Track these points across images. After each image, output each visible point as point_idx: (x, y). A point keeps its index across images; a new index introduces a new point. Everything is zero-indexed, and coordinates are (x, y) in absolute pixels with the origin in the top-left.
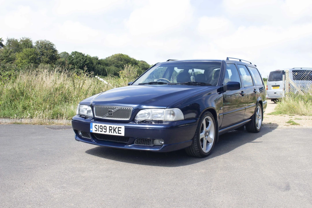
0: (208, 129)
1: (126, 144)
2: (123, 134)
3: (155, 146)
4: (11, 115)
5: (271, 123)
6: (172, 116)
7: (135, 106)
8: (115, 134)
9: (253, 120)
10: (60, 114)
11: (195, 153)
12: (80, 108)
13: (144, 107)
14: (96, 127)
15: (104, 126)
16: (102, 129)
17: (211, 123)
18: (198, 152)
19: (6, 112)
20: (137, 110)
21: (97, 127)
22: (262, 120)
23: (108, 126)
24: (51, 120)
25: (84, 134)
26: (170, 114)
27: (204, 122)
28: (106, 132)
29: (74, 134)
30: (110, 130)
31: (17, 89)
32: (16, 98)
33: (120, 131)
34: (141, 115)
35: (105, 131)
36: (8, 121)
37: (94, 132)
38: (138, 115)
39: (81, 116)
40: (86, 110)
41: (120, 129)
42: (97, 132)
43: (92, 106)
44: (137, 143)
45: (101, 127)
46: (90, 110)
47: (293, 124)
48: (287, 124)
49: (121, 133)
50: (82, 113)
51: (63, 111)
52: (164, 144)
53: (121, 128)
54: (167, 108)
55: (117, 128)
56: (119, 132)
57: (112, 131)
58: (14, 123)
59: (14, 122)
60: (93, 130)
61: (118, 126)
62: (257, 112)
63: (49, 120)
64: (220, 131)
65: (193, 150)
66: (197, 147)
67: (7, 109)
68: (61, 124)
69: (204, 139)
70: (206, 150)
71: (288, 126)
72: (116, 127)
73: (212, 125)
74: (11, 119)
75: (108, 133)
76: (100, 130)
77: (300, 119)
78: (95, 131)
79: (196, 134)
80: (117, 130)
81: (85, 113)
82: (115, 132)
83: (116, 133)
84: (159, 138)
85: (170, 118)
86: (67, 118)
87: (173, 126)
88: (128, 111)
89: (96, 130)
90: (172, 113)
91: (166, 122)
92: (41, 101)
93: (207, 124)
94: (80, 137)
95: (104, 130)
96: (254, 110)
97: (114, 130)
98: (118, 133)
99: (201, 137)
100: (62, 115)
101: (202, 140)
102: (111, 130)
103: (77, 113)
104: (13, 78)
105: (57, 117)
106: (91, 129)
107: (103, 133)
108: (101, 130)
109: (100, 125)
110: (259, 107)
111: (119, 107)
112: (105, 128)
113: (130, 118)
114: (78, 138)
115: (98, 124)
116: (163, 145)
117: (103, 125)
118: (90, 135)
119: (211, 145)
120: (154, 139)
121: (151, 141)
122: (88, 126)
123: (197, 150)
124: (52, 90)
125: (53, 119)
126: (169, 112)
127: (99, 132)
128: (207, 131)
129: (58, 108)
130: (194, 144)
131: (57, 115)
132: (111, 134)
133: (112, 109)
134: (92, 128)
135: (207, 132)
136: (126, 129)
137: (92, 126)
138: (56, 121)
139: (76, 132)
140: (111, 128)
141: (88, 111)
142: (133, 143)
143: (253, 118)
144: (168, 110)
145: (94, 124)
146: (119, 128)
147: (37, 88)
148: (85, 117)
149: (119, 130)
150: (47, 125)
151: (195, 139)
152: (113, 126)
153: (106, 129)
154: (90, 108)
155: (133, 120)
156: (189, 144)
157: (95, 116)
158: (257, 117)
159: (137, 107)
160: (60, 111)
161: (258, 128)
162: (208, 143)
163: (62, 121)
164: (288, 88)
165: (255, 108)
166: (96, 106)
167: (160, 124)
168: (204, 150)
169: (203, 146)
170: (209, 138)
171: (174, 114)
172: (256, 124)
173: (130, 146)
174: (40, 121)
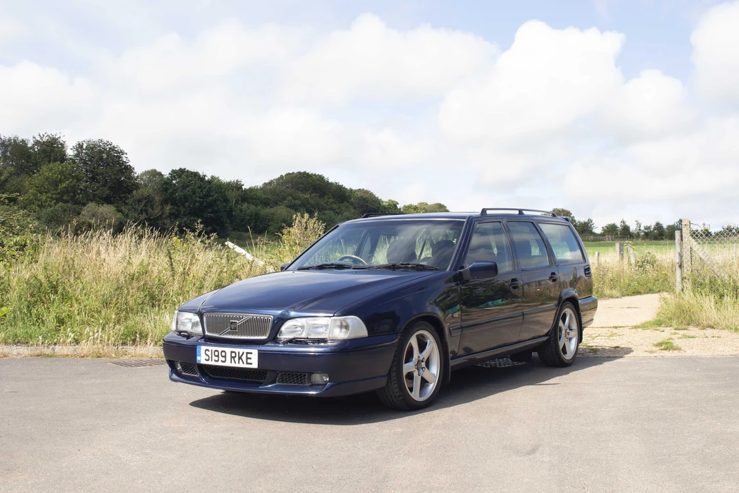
0: (425, 354)
1: (261, 384)
2: (255, 365)
3: (314, 386)
4: (31, 338)
5: (618, 347)
6: (344, 330)
7: (279, 313)
8: (241, 365)
9: (553, 339)
10: (140, 334)
11: (395, 400)
12: (180, 318)
13: (293, 314)
14: (207, 352)
15: (222, 351)
16: (218, 356)
17: (432, 345)
18: (401, 398)
19: (20, 331)
20: (281, 321)
21: (209, 353)
22: (580, 340)
23: (228, 350)
24: (120, 347)
25: (185, 368)
26: (341, 327)
27: (413, 341)
28: (225, 362)
29: (167, 368)
30: (232, 357)
31: (41, 277)
32: (41, 300)
33: (250, 358)
34: (287, 331)
35: (223, 359)
36: (24, 350)
37: (203, 362)
38: (283, 329)
39: (180, 333)
40: (189, 322)
41: (249, 356)
42: (210, 363)
43: (201, 315)
44: (283, 381)
45: (216, 353)
46: (197, 323)
47: (666, 349)
48: (654, 349)
49: (251, 364)
50: (182, 328)
51: (148, 326)
52: (329, 381)
53: (251, 353)
54: (334, 316)
55: (245, 354)
56: (249, 361)
57: (237, 359)
58: (38, 355)
59: (38, 352)
60: (202, 359)
61: (246, 351)
62: (564, 322)
63: (116, 348)
64: (452, 363)
65: (391, 396)
66: (397, 390)
67: (20, 324)
68: (142, 355)
69: (416, 374)
70: (421, 396)
71: (651, 352)
72: (243, 353)
73: (433, 349)
74: (32, 345)
75: (228, 364)
76: (214, 358)
77: (693, 337)
78: (206, 360)
79: (395, 363)
80: (244, 358)
81: (188, 328)
82: (241, 361)
83: (243, 363)
84: (322, 371)
85: (341, 335)
86: (156, 343)
87: (347, 348)
88: (266, 321)
89: (207, 358)
90: (344, 324)
91: (333, 340)
92: (97, 304)
93: (422, 346)
94: (179, 374)
95: (221, 358)
96: (554, 316)
97: (240, 358)
98: (247, 363)
99: (405, 372)
100: (144, 336)
101: (410, 376)
102: (234, 357)
103: (174, 327)
104: (29, 251)
105: (134, 341)
106: (198, 358)
107: (219, 364)
108: (216, 359)
109: (214, 348)
110: (568, 311)
111: (250, 316)
112: (223, 354)
113: (268, 335)
114: (174, 376)
115: (210, 348)
116: (325, 385)
117: (220, 349)
118: (196, 369)
119: (431, 387)
120: (313, 373)
121: (306, 377)
122: (193, 350)
123: (398, 394)
124: (122, 279)
125: (124, 344)
126: (339, 323)
127: (213, 363)
128: (421, 358)
129: (135, 320)
130: (393, 382)
131: (135, 337)
132: (233, 365)
133: (236, 318)
134: (200, 355)
135: (422, 361)
136: (262, 356)
137: (200, 352)
138: (130, 349)
139: (172, 364)
140: (233, 355)
141: (195, 325)
142: (274, 382)
143: (553, 335)
144: (335, 320)
145: (203, 348)
146: (247, 353)
147: (88, 276)
148: (189, 336)
149: (247, 358)
150: (111, 357)
151: (394, 374)
152: (237, 350)
153: (225, 357)
154: (197, 319)
155: (274, 339)
156: (382, 383)
157: (207, 333)
158: (563, 332)
159: (281, 314)
160: (139, 326)
161: (568, 356)
162: (424, 382)
163: (145, 349)
164: (689, 263)
165: (556, 314)
166: (209, 314)
167: (322, 344)
168: (415, 395)
169: (411, 390)
170: (426, 374)
171: (347, 327)
172: (561, 348)
173: (269, 388)
174: (96, 350)
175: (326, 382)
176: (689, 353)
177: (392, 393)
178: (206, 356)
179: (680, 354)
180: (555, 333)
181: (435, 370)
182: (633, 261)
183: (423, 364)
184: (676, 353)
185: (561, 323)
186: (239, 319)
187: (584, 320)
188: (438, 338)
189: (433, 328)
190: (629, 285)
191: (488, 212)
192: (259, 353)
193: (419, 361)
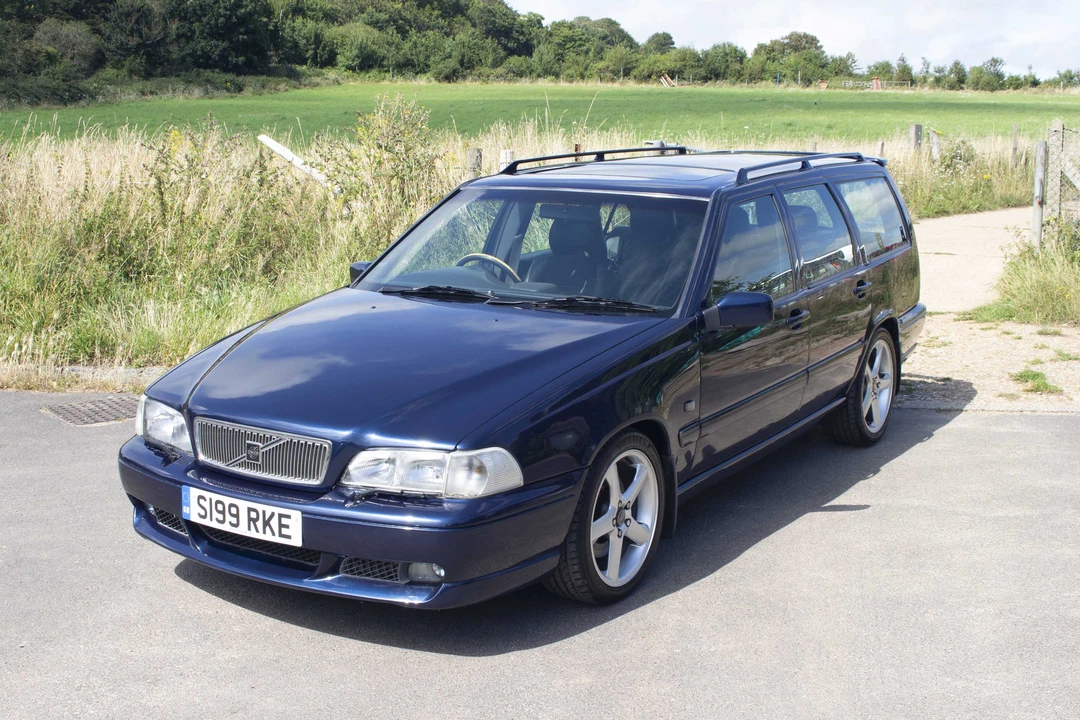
0: (630, 496)
1: (310, 574)
2: (296, 541)
3: (414, 585)
6: (476, 476)
7: (343, 434)
8: (268, 537)
9: (851, 401)
10: (103, 344)
11: (573, 591)
12: (150, 414)
14: (202, 501)
15: (231, 505)
16: (223, 512)
17: (645, 470)
18: (585, 589)
20: (344, 453)
21: (206, 505)
23: (243, 504)
24: (67, 369)
25: (163, 515)
26: (470, 466)
27: (611, 475)
28: (236, 525)
30: (250, 519)
33: (287, 527)
34: (362, 472)
35: (234, 521)
37: (195, 518)
38: (351, 467)
39: (152, 446)
40: (168, 426)
41: (285, 521)
42: (206, 522)
43: (189, 414)
44: (352, 571)
45: (220, 507)
46: (182, 429)
47: (1035, 390)
48: (1016, 388)
49: (289, 537)
50: (155, 434)
51: (117, 326)
52: (446, 578)
53: (289, 517)
54: (455, 449)
55: (276, 519)
56: (285, 531)
57: (260, 524)
60: (193, 512)
61: (278, 510)
62: (871, 367)
63: (60, 369)
64: (679, 492)
65: (565, 584)
66: (578, 576)
68: (105, 386)
69: (614, 535)
70: (621, 575)
71: (1012, 397)
72: (273, 514)
73: (647, 479)
75: (242, 530)
76: (216, 515)
78: (201, 516)
79: (575, 527)
80: (274, 523)
82: (268, 528)
83: (274, 534)
84: (430, 560)
85: (469, 486)
86: (130, 361)
87: (478, 516)
88: (318, 450)
89: (203, 513)
90: (476, 463)
91: (452, 500)
92: (24, 285)
93: (627, 474)
94: (152, 521)
95: (229, 518)
96: (857, 360)
97: (266, 523)
98: (281, 535)
99: (595, 533)
100: (108, 349)
101: (604, 540)
102: (255, 521)
103: (140, 431)
105: (92, 356)
106: (185, 510)
107: (226, 527)
108: (221, 517)
109: (216, 497)
110: (881, 345)
111: (286, 435)
112: (234, 511)
113: (322, 478)
115: (207, 494)
116: (439, 584)
117: (227, 500)
118: (182, 523)
119: (641, 552)
120: (411, 561)
121: (399, 568)
122: (174, 492)
123: (580, 583)
124: (71, 232)
125: (74, 361)
126: (465, 461)
127: (215, 525)
128: (625, 503)
129: (94, 317)
130: (569, 562)
131: (94, 349)
132: (253, 534)
133: (257, 438)
134: (188, 505)
135: (626, 508)
136: (309, 523)
137: (188, 498)
138: (85, 372)
140: (253, 515)
141: (178, 431)
142: (335, 571)
143: (852, 394)
144: (458, 457)
145: (194, 492)
146: (281, 516)
149: (281, 526)
150: (50, 388)
151: (572, 547)
152: (260, 507)
153: (237, 516)
154: (181, 420)
155: (334, 484)
156: (550, 565)
157: (202, 457)
158: (870, 385)
159: (349, 437)
160: (100, 331)
161: (874, 428)
162: (628, 544)
163: (111, 371)
164: (1057, 197)
165: (860, 357)
166: (205, 421)
167: (429, 508)
168: (613, 576)
169: (604, 566)
170: (633, 530)
171: (481, 470)
172: (865, 415)
173: (328, 584)
174: (24, 374)
175: (442, 579)
177: (566, 579)
178: (199, 505)
179: (1065, 406)
180: (855, 388)
181: (649, 517)
182: (936, 155)
183: (628, 514)
185: (867, 368)
186: (264, 439)
187: (904, 350)
188: (656, 457)
189: (648, 441)
192: (304, 519)
193: (620, 509)
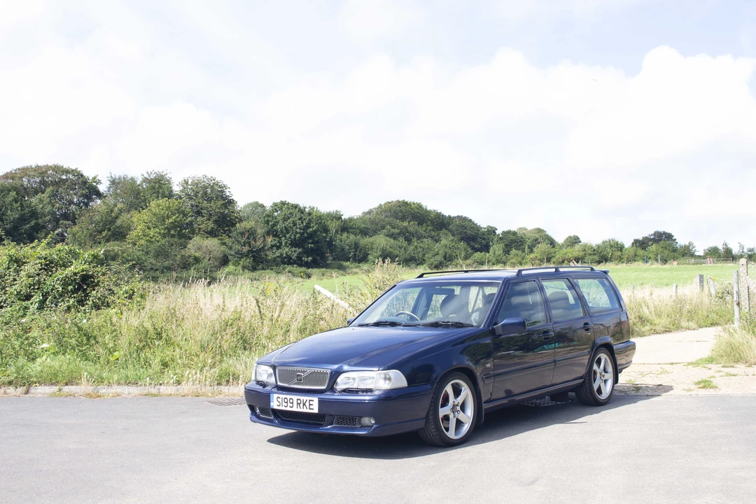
0: (460, 399)
1: (321, 425)
2: (316, 410)
3: (363, 427)
4: (140, 379)
5: (660, 385)
6: (387, 382)
7: (335, 367)
8: (305, 410)
9: (587, 381)
10: (233, 376)
12: (258, 370)
13: (346, 368)
14: (278, 399)
15: (290, 399)
16: (287, 402)
17: (466, 392)
18: (438, 437)
19: (131, 372)
20: (336, 375)
21: (280, 400)
22: (616, 380)
23: (295, 398)
24: (216, 388)
25: (262, 411)
26: (385, 379)
27: (449, 389)
28: (292, 407)
29: (249, 411)
30: (298, 403)
31: (148, 325)
32: (147, 344)
33: (312, 405)
34: (342, 382)
35: (291, 405)
36: (134, 390)
37: (276, 407)
38: (338, 380)
39: (258, 383)
40: (265, 374)
41: (311, 403)
42: (280, 408)
43: (274, 367)
44: (338, 423)
45: (286, 400)
46: (271, 374)
47: (703, 387)
48: (693, 387)
49: (313, 409)
50: (260, 378)
51: (240, 368)
52: (375, 424)
53: (313, 401)
54: (379, 370)
55: (308, 402)
56: (311, 407)
57: (301, 405)
58: (146, 395)
59: (146, 392)
60: (275, 405)
61: (309, 398)
62: (599, 367)
63: (212, 388)
64: (485, 406)
65: (429, 435)
66: (434, 430)
67: (130, 366)
68: (234, 395)
69: (451, 416)
70: (456, 435)
71: (691, 390)
72: (307, 400)
73: (467, 395)
74: (140, 386)
75: (295, 409)
76: (285, 404)
78: (278, 406)
79: (432, 408)
80: (307, 404)
81: (264, 378)
82: (305, 407)
83: (307, 409)
84: (370, 415)
85: (384, 385)
87: (391, 397)
88: (325, 374)
89: (279, 404)
90: (387, 377)
91: (378, 390)
92: (196, 349)
93: (457, 392)
94: (258, 417)
95: (289, 404)
96: (587, 361)
97: (304, 404)
98: (310, 409)
99: (441, 415)
100: (236, 378)
101: (446, 418)
102: (299, 404)
103: (253, 378)
104: (137, 298)
105: (228, 381)
106: (272, 404)
107: (288, 409)
108: (286, 404)
109: (284, 396)
110: (604, 357)
111: (313, 369)
112: (291, 401)
113: (326, 385)
114: (254, 418)
115: (281, 396)
116: (372, 426)
117: (289, 397)
118: (270, 412)
119: (466, 428)
120: (362, 417)
121: (357, 420)
122: (267, 397)
123: (435, 433)
124: (217, 326)
125: (218, 384)
126: (383, 376)
127: (283, 408)
128: (456, 403)
129: (230, 363)
130: (430, 424)
131: (226, 378)
132: (299, 410)
133: (301, 372)
134: (273, 402)
135: (457, 406)
136: (321, 402)
137: (273, 399)
138: (225, 389)
139: (252, 408)
140: (299, 402)
141: (270, 375)
142: (331, 424)
143: (587, 378)
144: (381, 373)
145: (275, 396)
146: (310, 401)
147: (187, 325)
148: (264, 385)
149: (310, 405)
150: (208, 396)
151: (431, 417)
152: (301, 398)
153: (292, 403)
154: (271, 371)
155: (331, 388)
156: (421, 424)
157: (279, 383)
158: (598, 375)
159: (338, 368)
160: (232, 369)
161: (604, 396)
162: (459, 423)
163: (237, 389)
164: (747, 301)
165: (589, 359)
166: (280, 368)
167: (369, 393)
168: (451, 434)
169: (447, 429)
170: (461, 416)
171: (390, 379)
172: (595, 390)
173: (329, 428)
174: (195, 390)
175: (373, 424)
176: (723, 391)
177: (430, 432)
178: (278, 402)
179: (715, 393)
180: (590, 376)
181: (470, 411)
183: (458, 408)
184: (711, 392)
185: (595, 367)
186: (304, 372)
187: (621, 360)
188: (473, 387)
189: (466, 377)
190: (708, 316)
191: (524, 273)
192: (319, 401)
193: (454, 405)
